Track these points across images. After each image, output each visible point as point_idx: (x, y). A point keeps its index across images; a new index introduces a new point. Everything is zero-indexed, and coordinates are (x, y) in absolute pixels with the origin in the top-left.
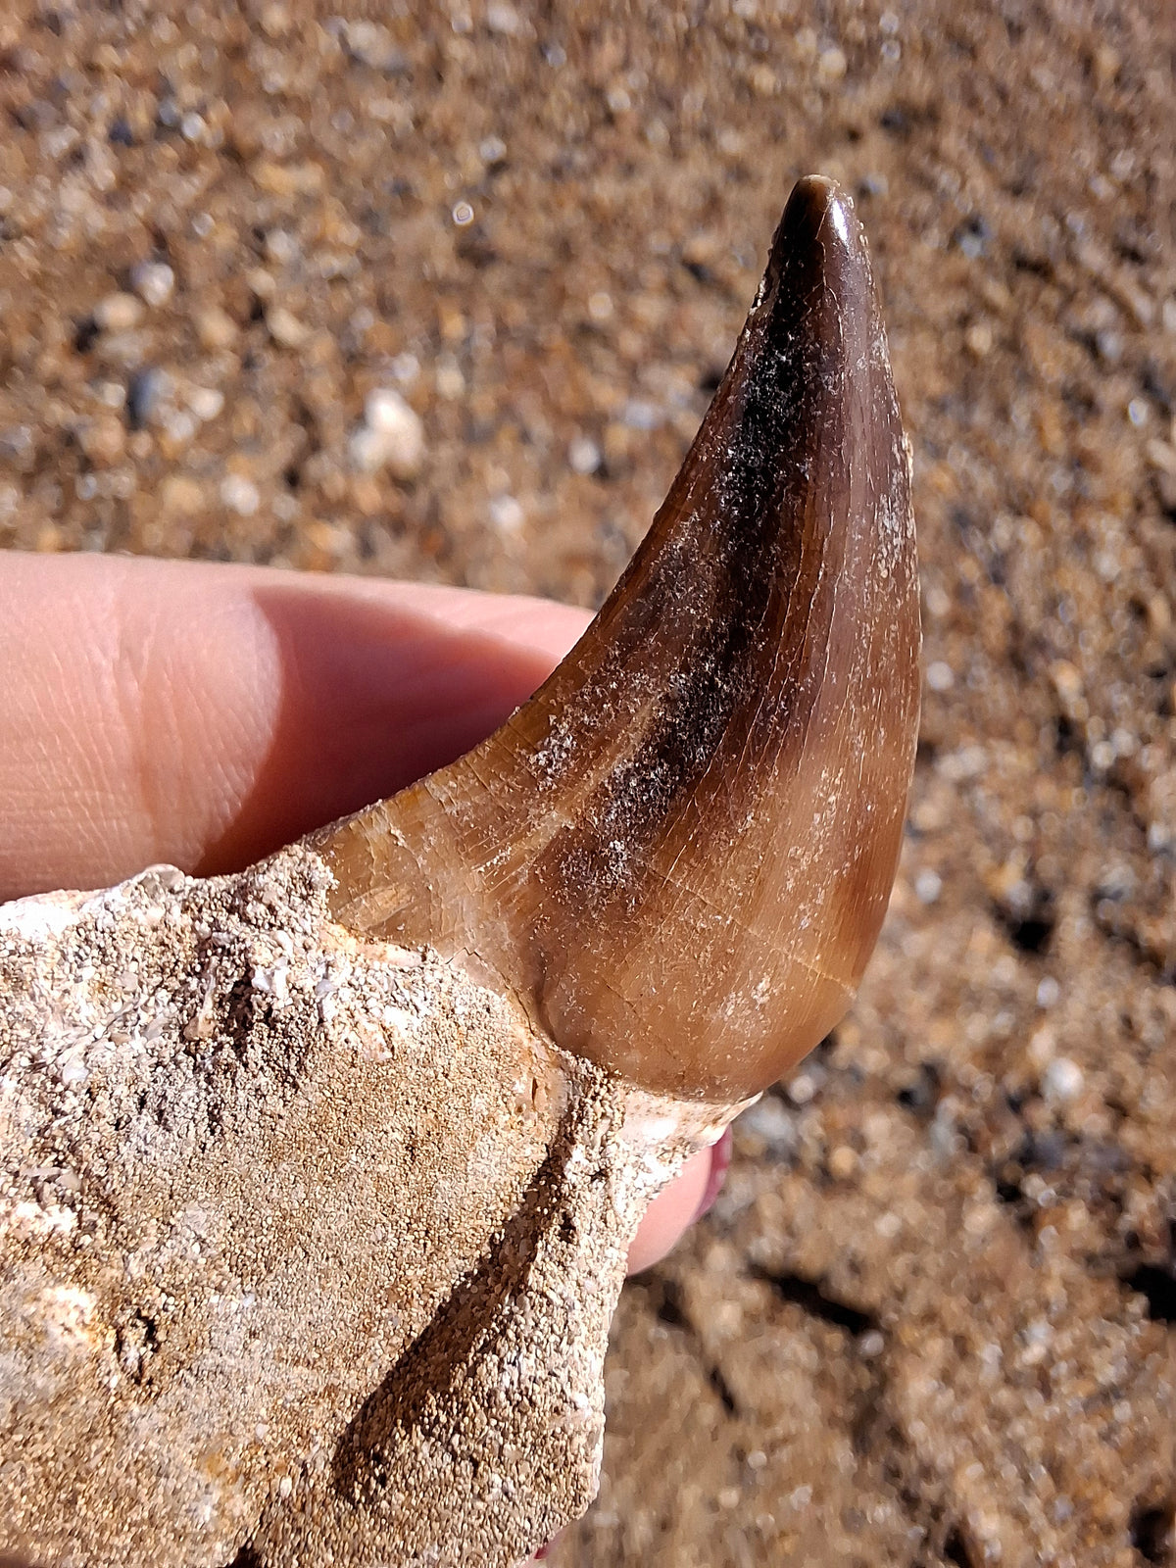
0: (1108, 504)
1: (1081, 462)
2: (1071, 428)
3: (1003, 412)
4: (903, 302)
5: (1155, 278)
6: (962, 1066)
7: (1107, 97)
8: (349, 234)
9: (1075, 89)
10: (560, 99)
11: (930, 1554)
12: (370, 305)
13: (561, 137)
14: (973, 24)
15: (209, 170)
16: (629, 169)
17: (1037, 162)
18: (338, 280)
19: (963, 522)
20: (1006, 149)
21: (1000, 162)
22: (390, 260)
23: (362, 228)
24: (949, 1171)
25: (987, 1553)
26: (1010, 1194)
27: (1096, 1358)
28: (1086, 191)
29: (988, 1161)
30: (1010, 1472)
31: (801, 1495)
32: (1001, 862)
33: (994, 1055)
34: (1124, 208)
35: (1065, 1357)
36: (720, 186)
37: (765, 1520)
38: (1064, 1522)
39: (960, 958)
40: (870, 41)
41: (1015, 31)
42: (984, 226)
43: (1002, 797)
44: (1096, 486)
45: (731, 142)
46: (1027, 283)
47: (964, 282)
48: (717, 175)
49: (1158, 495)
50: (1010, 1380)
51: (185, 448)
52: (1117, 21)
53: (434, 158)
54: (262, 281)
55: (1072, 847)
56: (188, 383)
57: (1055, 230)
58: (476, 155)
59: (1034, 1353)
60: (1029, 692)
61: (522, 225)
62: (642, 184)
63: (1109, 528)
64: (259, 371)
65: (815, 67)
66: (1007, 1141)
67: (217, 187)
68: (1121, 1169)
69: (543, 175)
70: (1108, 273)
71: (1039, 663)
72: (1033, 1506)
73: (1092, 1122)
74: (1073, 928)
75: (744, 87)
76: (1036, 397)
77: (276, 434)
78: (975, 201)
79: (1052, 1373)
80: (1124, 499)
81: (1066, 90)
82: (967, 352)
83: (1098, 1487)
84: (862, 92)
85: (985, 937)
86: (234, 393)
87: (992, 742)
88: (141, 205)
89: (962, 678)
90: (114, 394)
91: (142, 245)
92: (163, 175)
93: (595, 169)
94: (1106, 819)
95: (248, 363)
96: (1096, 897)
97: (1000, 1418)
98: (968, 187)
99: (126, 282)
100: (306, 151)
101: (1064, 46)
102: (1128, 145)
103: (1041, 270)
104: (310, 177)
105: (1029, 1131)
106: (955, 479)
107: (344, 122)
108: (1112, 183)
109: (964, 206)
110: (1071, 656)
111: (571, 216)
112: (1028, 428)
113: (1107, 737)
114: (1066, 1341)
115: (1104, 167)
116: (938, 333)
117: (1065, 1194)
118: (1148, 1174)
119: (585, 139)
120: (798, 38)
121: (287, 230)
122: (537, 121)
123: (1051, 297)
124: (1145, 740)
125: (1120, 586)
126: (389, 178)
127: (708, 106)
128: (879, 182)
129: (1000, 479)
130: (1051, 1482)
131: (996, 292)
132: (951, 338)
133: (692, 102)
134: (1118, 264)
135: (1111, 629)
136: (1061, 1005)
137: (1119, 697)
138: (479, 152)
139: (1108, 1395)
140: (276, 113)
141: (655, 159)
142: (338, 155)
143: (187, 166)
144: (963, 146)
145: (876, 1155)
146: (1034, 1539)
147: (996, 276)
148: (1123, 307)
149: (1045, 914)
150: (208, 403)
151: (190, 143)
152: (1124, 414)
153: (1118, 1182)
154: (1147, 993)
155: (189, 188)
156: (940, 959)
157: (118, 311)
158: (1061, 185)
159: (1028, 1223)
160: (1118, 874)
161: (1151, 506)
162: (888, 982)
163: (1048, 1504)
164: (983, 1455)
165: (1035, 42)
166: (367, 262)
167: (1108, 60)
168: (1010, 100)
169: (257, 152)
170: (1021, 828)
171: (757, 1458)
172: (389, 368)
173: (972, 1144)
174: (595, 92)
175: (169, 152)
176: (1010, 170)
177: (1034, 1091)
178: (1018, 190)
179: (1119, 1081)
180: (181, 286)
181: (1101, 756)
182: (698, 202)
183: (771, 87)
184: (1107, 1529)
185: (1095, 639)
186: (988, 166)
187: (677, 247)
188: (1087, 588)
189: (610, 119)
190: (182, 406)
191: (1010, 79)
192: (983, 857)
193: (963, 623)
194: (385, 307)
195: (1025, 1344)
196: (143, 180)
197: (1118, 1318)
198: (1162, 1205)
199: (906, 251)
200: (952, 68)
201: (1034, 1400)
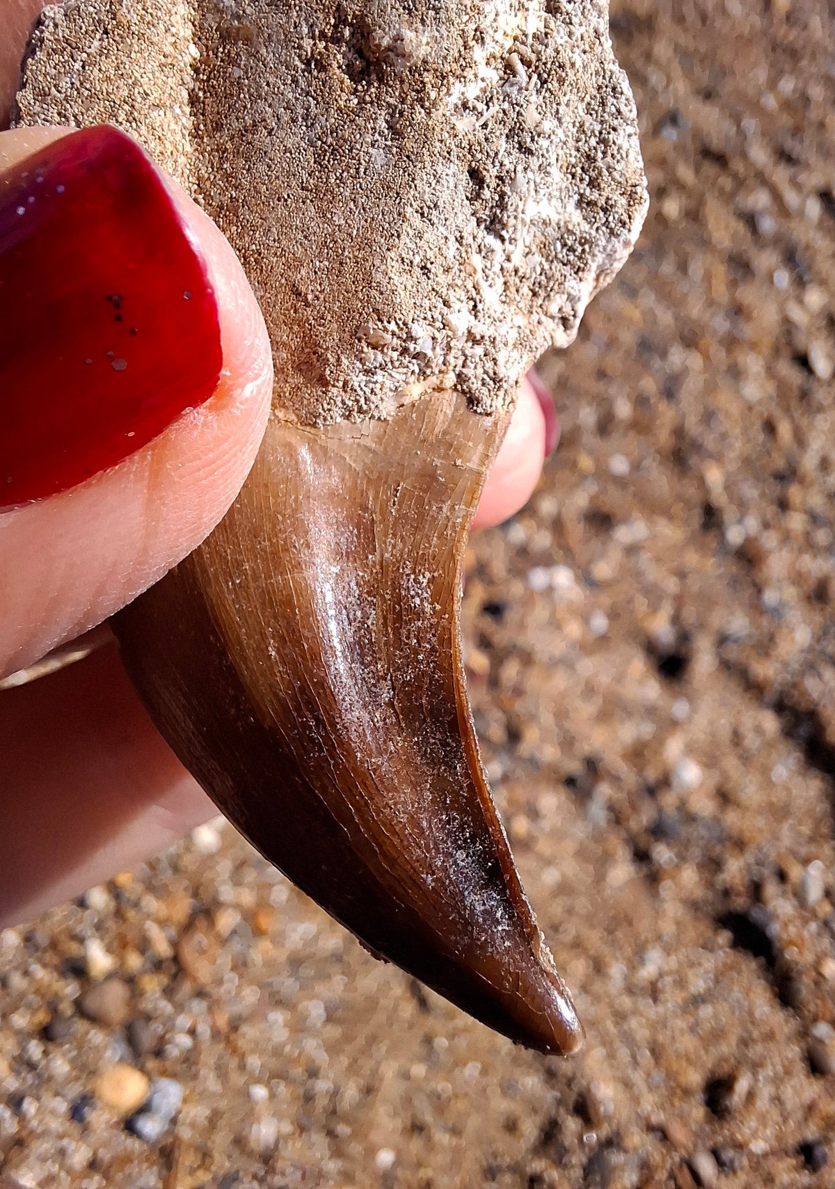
0: (754, 346)
1: (738, 311)
2: (733, 284)
3: (683, 267)
5: (803, 178)
6: (614, 760)
9: (756, 20)
11: (562, 1110)
19: (648, 348)
20: (702, 61)
24: (598, 837)
25: (602, 1109)
26: (641, 856)
27: (691, 974)
29: (628, 830)
30: (623, 1053)
31: (471, 1070)
32: (654, 609)
33: (638, 754)
34: (786, 120)
35: (670, 973)
37: (443, 1086)
38: (658, 1087)
39: (619, 679)
42: (681, 122)
43: (658, 560)
44: (748, 331)
46: (710, 169)
49: (789, 343)
50: (630, 990)
55: (707, 601)
59: (648, 971)
60: (686, 481)
63: (754, 364)
66: (643, 818)
68: (721, 840)
71: (693, 461)
72: (638, 1077)
73: (704, 806)
74: (704, 662)
76: (709, 258)
78: (676, 100)
79: (660, 985)
80: (767, 343)
83: (684, 1064)
85: (638, 665)
87: (656, 517)
89: (636, 466)
94: (734, 583)
96: (722, 640)
97: (620, 1017)
98: (671, 88)
102: (791, 73)
103: (720, 160)
105: (660, 811)
106: (643, 313)
108: (776, 98)
109: (666, 101)
110: (718, 458)
112: (702, 281)
113: (740, 521)
114: (672, 963)
115: (772, 84)
117: (682, 858)
118: (740, 845)
123: (726, 182)
124: (766, 526)
125: (758, 408)
129: (677, 318)
130: (652, 1061)
131: (686, 173)
134: (776, 163)
135: (749, 441)
136: (689, 719)
137: (750, 491)
139: (697, 1001)
144: (670, 53)
145: (546, 824)
146: (636, 1100)
148: (777, 196)
149: (683, 650)
152: (770, 279)
153: (718, 848)
154: (751, 713)
156: (604, 679)
158: (741, 95)
159: (653, 878)
160: (739, 624)
161: (786, 352)
162: (563, 695)
163: (648, 1075)
164: (606, 1042)
170: (671, 585)
171: (441, 1042)
173: (617, 817)
177: (665, 782)
178: (708, 95)
179: (725, 777)
181: (735, 535)
184: (687, 1092)
185: (737, 448)
188: (734, 408)
192: (641, 604)
193: (640, 426)
195: (642, 962)
197: (708, 947)
198: (748, 867)
201: (645, 1004)
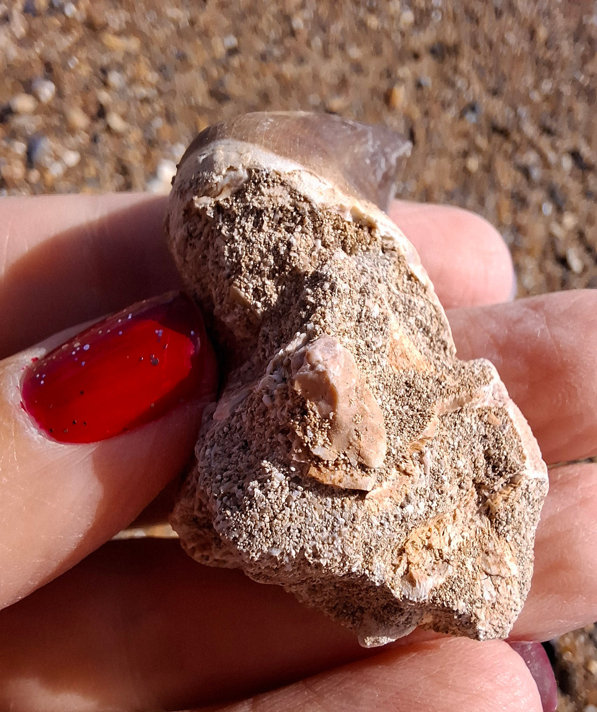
4: (436, 142)
7: (541, 52)
8: (153, 77)
10: (268, 20)
12: (161, 116)
13: (267, 40)
14: (478, 7)
15: (76, 34)
16: (301, 60)
17: (505, 80)
18: (145, 100)
21: (488, 78)
22: (173, 92)
23: (160, 75)
28: (528, 96)
36: (348, 74)
40: (427, 9)
41: (498, 13)
45: (355, 52)
47: (466, 135)
48: (346, 67)
51: (57, 180)
52: (548, 14)
53: (199, 42)
54: (104, 96)
56: (59, 145)
57: (512, 115)
58: (222, 44)
61: (244, 83)
62: (307, 68)
64: (99, 144)
65: (399, 19)
67: (80, 43)
69: (256, 59)
70: (536, 138)
75: (362, 24)
77: (108, 177)
81: (521, 46)
82: (466, 170)
84: (421, 34)
86: (87, 153)
88: (38, 48)
90: (20, 147)
91: (38, 70)
92: (51, 33)
93: (284, 58)
95: (94, 139)
99: (28, 88)
100: (130, 30)
101: (521, 24)
104: (133, 44)
107: (152, 16)
111: (269, 81)
116: (452, 158)
119: (279, 42)
120: (391, 4)
121: (118, 71)
122: (255, 30)
126: (175, 51)
127: (343, 31)
128: (427, 81)
132: (458, 163)
133: (336, 29)
138: (223, 42)
140: (116, 8)
141: (314, 56)
142: (148, 34)
143: (66, 29)
147: (481, 134)
150: (72, 158)
151: (67, 18)
155: (66, 42)
157: (23, 103)
165: (508, 20)
166: (160, 93)
167: (542, 33)
168: (493, 48)
169: (105, 27)
172: (170, 151)
174: (286, 18)
175: (56, 22)
176: (492, 83)
180: (59, 93)
182: (335, 81)
183: (376, 27)
186: (481, 79)
187: (323, 103)
189: (293, 33)
190: (57, 158)
191: (494, 37)
194: (169, 117)
196: (41, 34)
199: (439, 117)
200: (467, 27)
